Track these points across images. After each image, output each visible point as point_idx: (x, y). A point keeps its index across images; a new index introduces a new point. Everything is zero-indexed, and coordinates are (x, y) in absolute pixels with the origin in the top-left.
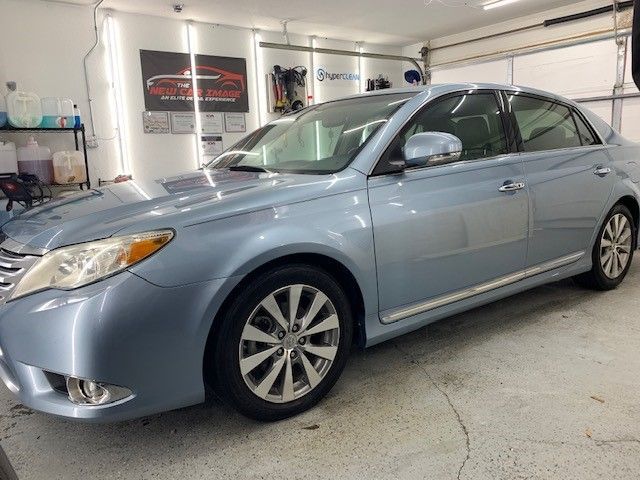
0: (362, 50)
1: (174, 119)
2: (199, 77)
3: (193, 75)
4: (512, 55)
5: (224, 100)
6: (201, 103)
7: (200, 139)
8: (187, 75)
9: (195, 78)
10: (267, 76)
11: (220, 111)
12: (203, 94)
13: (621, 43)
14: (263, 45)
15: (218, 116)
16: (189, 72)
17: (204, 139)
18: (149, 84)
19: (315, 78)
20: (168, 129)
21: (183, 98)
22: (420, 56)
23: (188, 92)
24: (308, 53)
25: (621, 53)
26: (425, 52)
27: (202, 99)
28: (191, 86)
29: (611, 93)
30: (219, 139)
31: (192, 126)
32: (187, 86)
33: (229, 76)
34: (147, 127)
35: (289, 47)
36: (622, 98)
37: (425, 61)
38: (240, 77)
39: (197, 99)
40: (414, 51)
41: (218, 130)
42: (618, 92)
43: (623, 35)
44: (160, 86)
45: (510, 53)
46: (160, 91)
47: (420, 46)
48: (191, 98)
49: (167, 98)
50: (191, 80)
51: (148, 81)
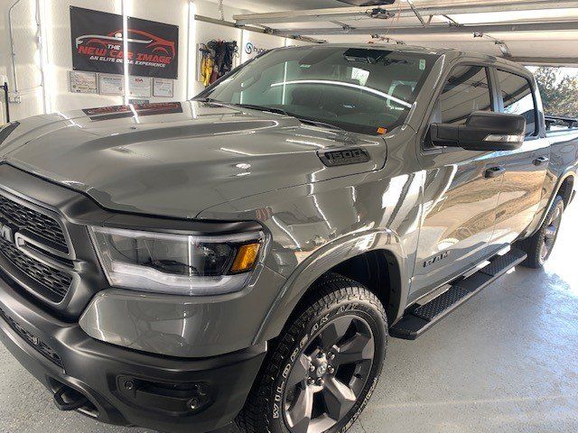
1: (103, 83)
2: (131, 40)
3: (125, 37)
7: (127, 102)
8: (118, 36)
9: (126, 40)
10: (197, 52)
11: (147, 75)
12: (133, 58)
14: (198, 18)
15: (147, 80)
16: (120, 35)
17: (131, 102)
18: (78, 42)
19: (243, 51)
20: (96, 89)
21: (113, 60)
23: (119, 54)
24: (239, 30)
27: (131, 62)
28: (122, 49)
30: (147, 103)
31: (121, 89)
32: (117, 48)
33: (161, 41)
34: (74, 86)
35: (223, 22)
38: (172, 44)
39: (127, 62)
44: (90, 45)
46: (89, 50)
48: (120, 61)
49: (96, 58)
50: (122, 42)
51: (77, 39)
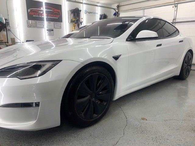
0: (99, 5)
1: (38, 23)
2: (46, 10)
3: (44, 9)
4: (144, 9)
5: (54, 18)
6: (47, 18)
7: (46, 30)
8: (42, 9)
10: (68, 11)
11: (53, 21)
12: (47, 16)
13: (176, 6)
14: (67, 1)
15: (52, 23)
17: (47, 30)
18: (29, 11)
19: (84, 12)
20: (35, 26)
22: (116, 8)
23: (42, 14)
24: (82, 4)
25: (176, 9)
26: (118, 7)
28: (43, 13)
29: (172, 21)
30: (53, 30)
31: (44, 26)
32: (42, 12)
33: (56, 10)
34: (28, 25)
35: (75, 2)
36: (175, 23)
37: (118, 10)
38: (60, 11)
39: (45, 16)
40: (115, 6)
41: (52, 28)
42: (174, 21)
43: (177, 4)
44: (33, 12)
45: (143, 8)
47: (116, 5)
51: (29, 10)
